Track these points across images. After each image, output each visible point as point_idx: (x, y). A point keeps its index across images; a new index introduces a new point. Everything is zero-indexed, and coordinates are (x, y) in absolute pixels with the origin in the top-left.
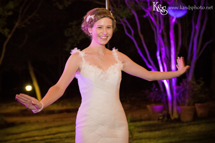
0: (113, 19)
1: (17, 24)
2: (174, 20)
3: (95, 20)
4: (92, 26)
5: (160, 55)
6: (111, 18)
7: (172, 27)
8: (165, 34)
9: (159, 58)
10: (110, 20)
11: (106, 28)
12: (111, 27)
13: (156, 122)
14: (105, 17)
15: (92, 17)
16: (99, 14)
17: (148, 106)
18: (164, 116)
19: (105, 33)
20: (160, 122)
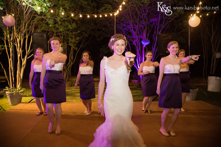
0: (125, 40)
1: (81, 46)
2: (144, 46)
3: (115, 41)
4: (113, 45)
5: (138, 60)
6: (124, 40)
7: (143, 49)
8: (141, 51)
9: (137, 61)
10: (124, 41)
11: (121, 45)
12: (124, 45)
13: (135, 87)
14: (120, 39)
15: (114, 39)
16: (117, 37)
17: (132, 81)
18: (138, 85)
19: (120, 48)
20: (136, 87)
